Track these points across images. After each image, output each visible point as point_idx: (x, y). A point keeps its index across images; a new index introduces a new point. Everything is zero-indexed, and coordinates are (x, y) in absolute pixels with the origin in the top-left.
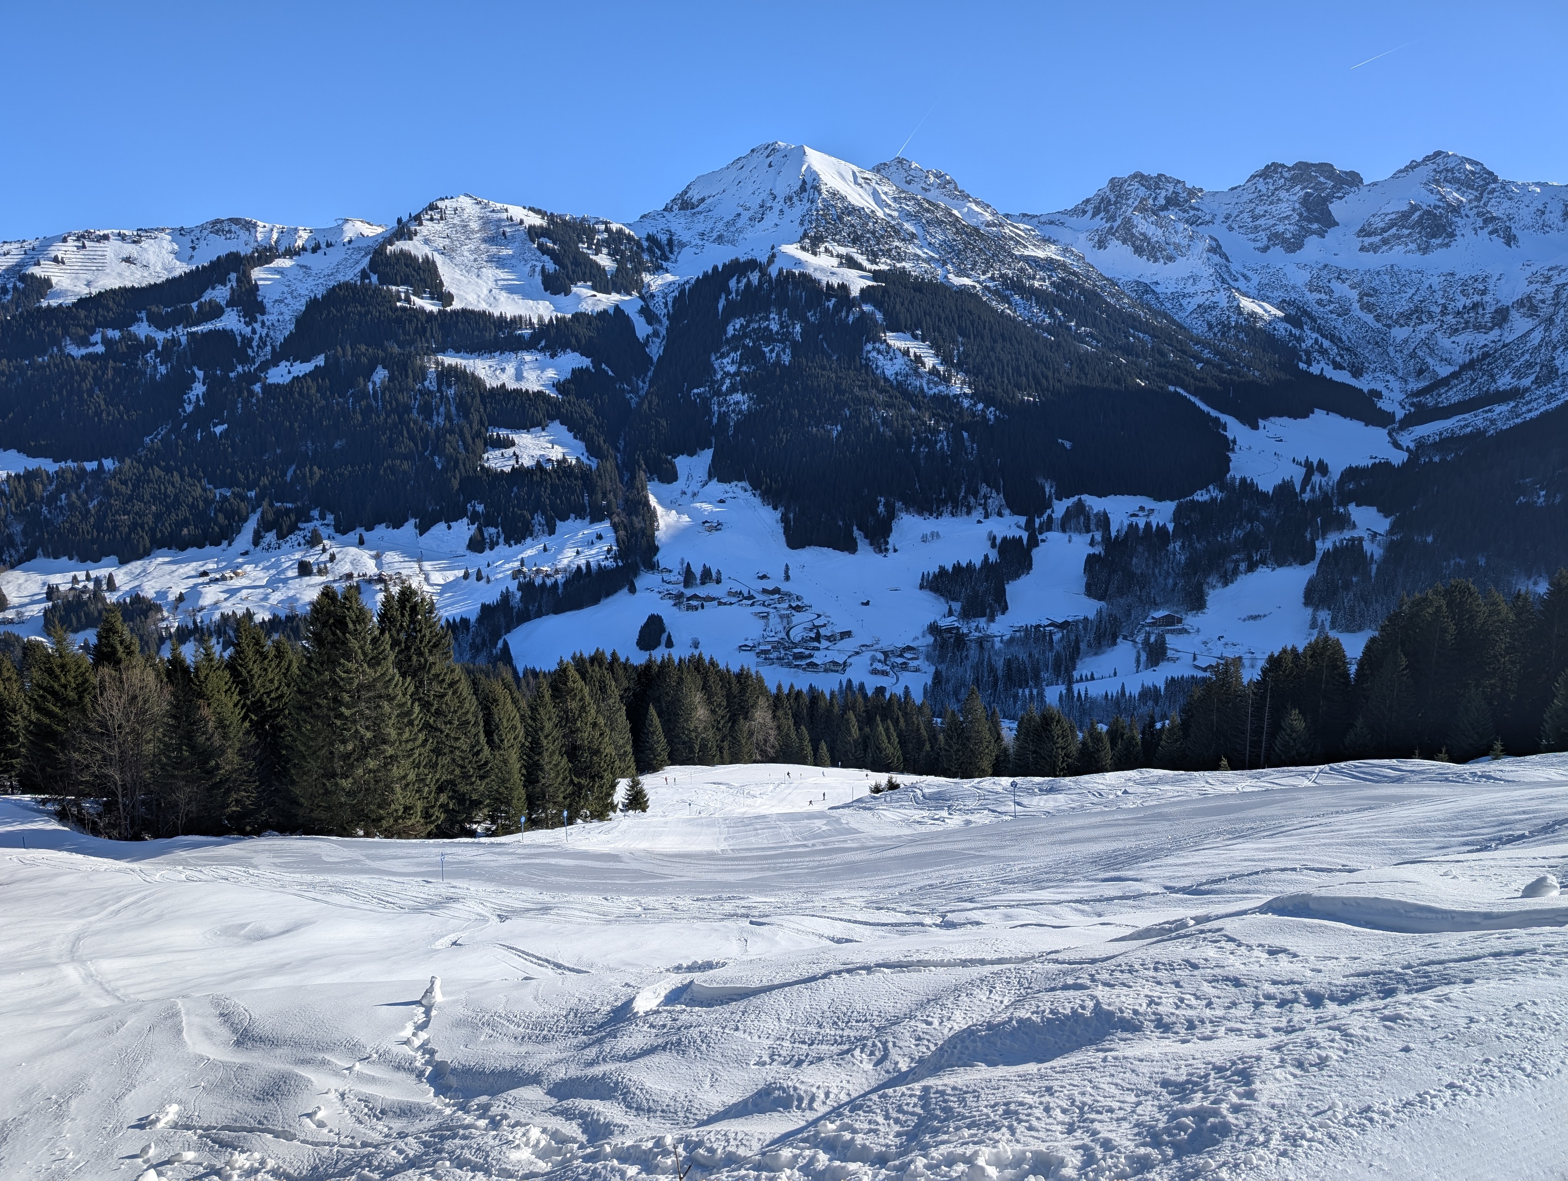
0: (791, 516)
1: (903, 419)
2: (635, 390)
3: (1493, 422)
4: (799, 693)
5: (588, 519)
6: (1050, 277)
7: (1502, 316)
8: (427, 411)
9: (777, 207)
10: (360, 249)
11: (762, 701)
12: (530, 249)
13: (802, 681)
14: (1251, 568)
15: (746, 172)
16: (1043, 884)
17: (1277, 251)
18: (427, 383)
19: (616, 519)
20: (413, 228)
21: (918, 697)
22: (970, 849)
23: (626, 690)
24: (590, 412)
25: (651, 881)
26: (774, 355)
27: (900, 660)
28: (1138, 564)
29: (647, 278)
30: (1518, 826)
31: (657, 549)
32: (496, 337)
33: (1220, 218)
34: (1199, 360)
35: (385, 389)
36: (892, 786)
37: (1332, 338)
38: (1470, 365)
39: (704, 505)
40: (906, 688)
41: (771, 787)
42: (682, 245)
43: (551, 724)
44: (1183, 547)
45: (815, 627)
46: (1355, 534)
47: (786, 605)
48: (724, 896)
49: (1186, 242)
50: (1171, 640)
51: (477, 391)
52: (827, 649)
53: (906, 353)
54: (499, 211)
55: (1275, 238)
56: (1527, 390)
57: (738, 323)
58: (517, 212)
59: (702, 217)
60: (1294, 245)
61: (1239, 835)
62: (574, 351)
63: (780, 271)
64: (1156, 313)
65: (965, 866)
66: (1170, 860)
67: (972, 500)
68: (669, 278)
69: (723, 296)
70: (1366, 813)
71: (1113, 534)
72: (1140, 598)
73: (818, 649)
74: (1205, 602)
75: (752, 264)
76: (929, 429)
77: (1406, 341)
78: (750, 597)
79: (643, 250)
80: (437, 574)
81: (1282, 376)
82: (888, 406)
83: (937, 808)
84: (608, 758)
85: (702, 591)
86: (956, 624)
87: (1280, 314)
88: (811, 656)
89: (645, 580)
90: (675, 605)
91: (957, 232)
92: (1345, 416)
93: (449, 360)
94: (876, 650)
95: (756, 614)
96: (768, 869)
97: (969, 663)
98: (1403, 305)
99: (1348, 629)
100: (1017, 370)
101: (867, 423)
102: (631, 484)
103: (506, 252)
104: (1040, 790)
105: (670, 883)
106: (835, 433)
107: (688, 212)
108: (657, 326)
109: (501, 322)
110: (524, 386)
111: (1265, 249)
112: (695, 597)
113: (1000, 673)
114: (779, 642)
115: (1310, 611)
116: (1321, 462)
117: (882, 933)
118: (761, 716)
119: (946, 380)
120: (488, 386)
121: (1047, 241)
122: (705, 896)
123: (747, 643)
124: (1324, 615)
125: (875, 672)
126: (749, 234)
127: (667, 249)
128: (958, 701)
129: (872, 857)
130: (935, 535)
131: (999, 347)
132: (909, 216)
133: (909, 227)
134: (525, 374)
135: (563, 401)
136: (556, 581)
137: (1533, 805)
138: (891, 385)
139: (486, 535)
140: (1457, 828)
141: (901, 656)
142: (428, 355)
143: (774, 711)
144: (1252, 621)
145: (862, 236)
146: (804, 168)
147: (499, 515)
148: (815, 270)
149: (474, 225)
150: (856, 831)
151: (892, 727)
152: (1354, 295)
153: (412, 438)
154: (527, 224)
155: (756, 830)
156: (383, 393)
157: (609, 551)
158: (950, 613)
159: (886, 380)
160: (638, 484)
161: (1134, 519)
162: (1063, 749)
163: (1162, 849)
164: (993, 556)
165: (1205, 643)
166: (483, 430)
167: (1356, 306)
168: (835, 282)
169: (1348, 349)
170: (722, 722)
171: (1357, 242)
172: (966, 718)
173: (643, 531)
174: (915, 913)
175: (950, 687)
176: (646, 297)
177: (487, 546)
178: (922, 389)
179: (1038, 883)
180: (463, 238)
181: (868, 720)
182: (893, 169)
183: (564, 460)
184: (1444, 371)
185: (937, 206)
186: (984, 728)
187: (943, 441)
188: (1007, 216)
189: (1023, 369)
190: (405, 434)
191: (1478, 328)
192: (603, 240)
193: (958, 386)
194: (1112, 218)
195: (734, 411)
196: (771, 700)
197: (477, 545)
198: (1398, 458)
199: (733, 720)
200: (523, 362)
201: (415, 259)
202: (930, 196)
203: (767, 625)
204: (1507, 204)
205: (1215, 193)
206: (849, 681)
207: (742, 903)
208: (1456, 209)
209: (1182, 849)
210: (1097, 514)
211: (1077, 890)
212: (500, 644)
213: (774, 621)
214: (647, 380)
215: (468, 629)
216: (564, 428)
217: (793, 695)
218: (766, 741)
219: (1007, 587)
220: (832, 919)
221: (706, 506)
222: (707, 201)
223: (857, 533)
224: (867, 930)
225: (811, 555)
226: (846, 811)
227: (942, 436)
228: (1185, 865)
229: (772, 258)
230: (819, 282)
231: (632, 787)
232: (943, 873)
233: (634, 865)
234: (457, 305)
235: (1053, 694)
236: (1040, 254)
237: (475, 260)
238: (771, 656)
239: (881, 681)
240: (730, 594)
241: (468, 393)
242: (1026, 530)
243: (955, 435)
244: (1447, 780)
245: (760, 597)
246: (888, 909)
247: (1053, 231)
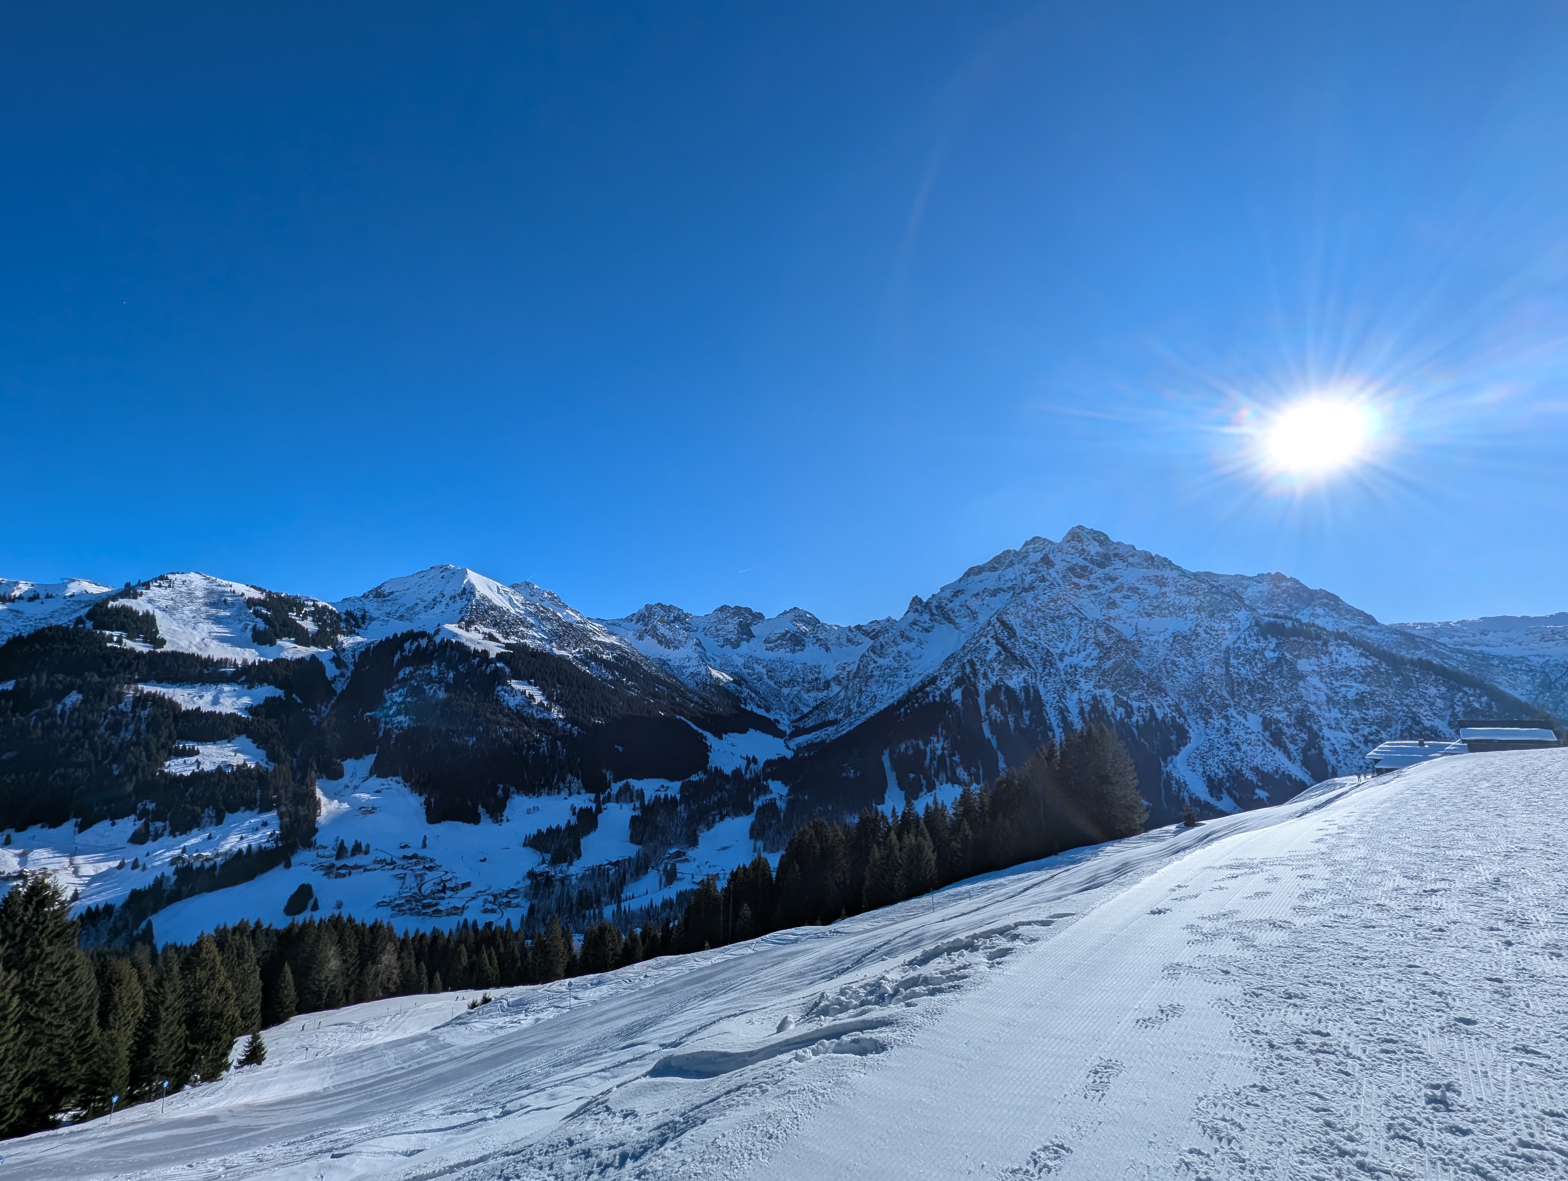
0: (433, 800)
1: (519, 733)
2: (317, 713)
3: (829, 735)
4: (423, 936)
5: (257, 810)
6: (612, 653)
7: (827, 685)
8: (115, 728)
9: (444, 602)
10: (80, 602)
11: (390, 947)
12: (246, 613)
13: (426, 926)
14: (722, 819)
15: (425, 579)
16: (582, 1061)
17: (728, 647)
18: (121, 706)
19: (283, 809)
20: (139, 591)
21: (516, 926)
22: (534, 1043)
23: (264, 953)
24: (275, 729)
25: (245, 1136)
26: (432, 691)
27: (505, 900)
28: (660, 820)
29: (340, 638)
30: (846, 962)
31: (316, 831)
32: (201, 672)
33: (700, 630)
34: (692, 702)
35: (74, 710)
36: (486, 1001)
37: (756, 693)
38: (816, 708)
39: (363, 795)
40: (509, 920)
41: (388, 1019)
42: (372, 619)
43: (175, 995)
44: (685, 808)
45: (442, 881)
46: (772, 796)
47: (421, 867)
48: (316, 1134)
49: (684, 640)
50: (680, 867)
51: (171, 713)
52: (450, 897)
53: (524, 693)
54: (224, 586)
55: (727, 641)
56: (841, 720)
57: (408, 670)
58: (240, 588)
59: (390, 603)
60: (736, 645)
61: (706, 996)
62: (269, 684)
63: (443, 639)
64: (669, 676)
65: (530, 1057)
66: (666, 1024)
67: (561, 785)
68: (359, 639)
69: (399, 652)
70: (776, 967)
71: (646, 803)
72: (662, 841)
73: (443, 898)
74: (698, 841)
75: (423, 634)
76: (536, 740)
77: (788, 695)
78: (393, 863)
79: (341, 620)
80: (89, 866)
81: (733, 711)
82: (509, 725)
83: (517, 1013)
84: (230, 1020)
85: (350, 862)
86: (547, 869)
87: (731, 679)
88: (437, 904)
89: (303, 857)
90: (325, 874)
91: (560, 625)
92: (764, 732)
93: (147, 689)
94: (488, 895)
95: (395, 876)
96: (365, 1098)
97: (554, 896)
98: (786, 678)
99: (772, 851)
100: (592, 705)
101: (494, 736)
102: (302, 782)
103: (223, 613)
104: (592, 984)
105: (265, 1133)
106: (471, 743)
107: (380, 600)
108: (344, 670)
109: (208, 662)
110: (218, 709)
111: (722, 646)
112: (344, 867)
113: (574, 901)
114: (411, 896)
115: (753, 841)
116: (754, 757)
117: (451, 1136)
118: (388, 958)
119: (549, 710)
120: (183, 709)
121: (611, 633)
122: (295, 1139)
123: (384, 900)
124: (760, 844)
125: (486, 911)
126: (423, 616)
127: (360, 621)
128: (545, 925)
129: (457, 1066)
130: (536, 809)
131: (581, 691)
132: (530, 614)
133: (530, 620)
134: (221, 700)
135: (253, 720)
136: (215, 863)
137: (852, 947)
138: (513, 713)
139: (151, 828)
140: (819, 969)
141: (506, 896)
142: (129, 684)
143: (399, 953)
144: (723, 851)
145: (500, 623)
146: (465, 581)
147: (169, 811)
148: (467, 640)
149: (199, 594)
150: (450, 1046)
151: (494, 953)
152: (764, 671)
153: (93, 749)
154: (247, 596)
155: (363, 1061)
156: (72, 713)
157: (271, 836)
158: (543, 862)
159: (509, 708)
160: (308, 781)
161: (658, 793)
162: (612, 950)
163: (661, 1016)
164: (574, 821)
165: (698, 867)
166: (170, 742)
167: (765, 676)
168: (480, 648)
169: (763, 698)
170: (352, 969)
171: (764, 646)
172: (548, 937)
173: (306, 817)
174: (482, 1109)
175: (540, 916)
176: (339, 650)
177: (150, 838)
178: (532, 715)
179: (576, 1061)
180: (186, 601)
181: (475, 950)
182: (523, 587)
183: (245, 764)
184: (806, 710)
185: (549, 610)
186: (560, 943)
187: (544, 748)
188: (589, 619)
189: (595, 704)
190: (86, 746)
191: (818, 689)
192: (310, 612)
193: (556, 713)
194: (646, 625)
195: (396, 728)
196: (398, 944)
197: (138, 838)
198: (789, 754)
199: (363, 966)
200: (222, 692)
201: (137, 613)
202: (544, 604)
203: (404, 883)
204: (825, 633)
205: (698, 617)
206: (466, 920)
207: (332, 1137)
208: (805, 634)
209: (673, 1014)
210: (637, 791)
211: (604, 1061)
212: (143, 925)
213: (410, 881)
214: (329, 706)
215: (110, 916)
216: (250, 740)
217: (418, 938)
218: (389, 979)
219: (582, 841)
220: (409, 1133)
221: (365, 796)
222: (395, 594)
223: (481, 810)
224: (436, 1137)
225: (445, 828)
226: (445, 1029)
227: (544, 744)
228: (674, 1025)
229: (437, 632)
230: (469, 648)
231: (251, 1043)
232: (512, 1068)
233: (231, 1123)
234: (167, 648)
235: (608, 912)
236: (607, 640)
237: (194, 617)
238: (404, 908)
239: (490, 918)
240: (376, 862)
241: (162, 714)
242: (595, 802)
243: (552, 744)
244: (818, 937)
245: (400, 862)
246: (460, 1111)
247: (615, 629)
